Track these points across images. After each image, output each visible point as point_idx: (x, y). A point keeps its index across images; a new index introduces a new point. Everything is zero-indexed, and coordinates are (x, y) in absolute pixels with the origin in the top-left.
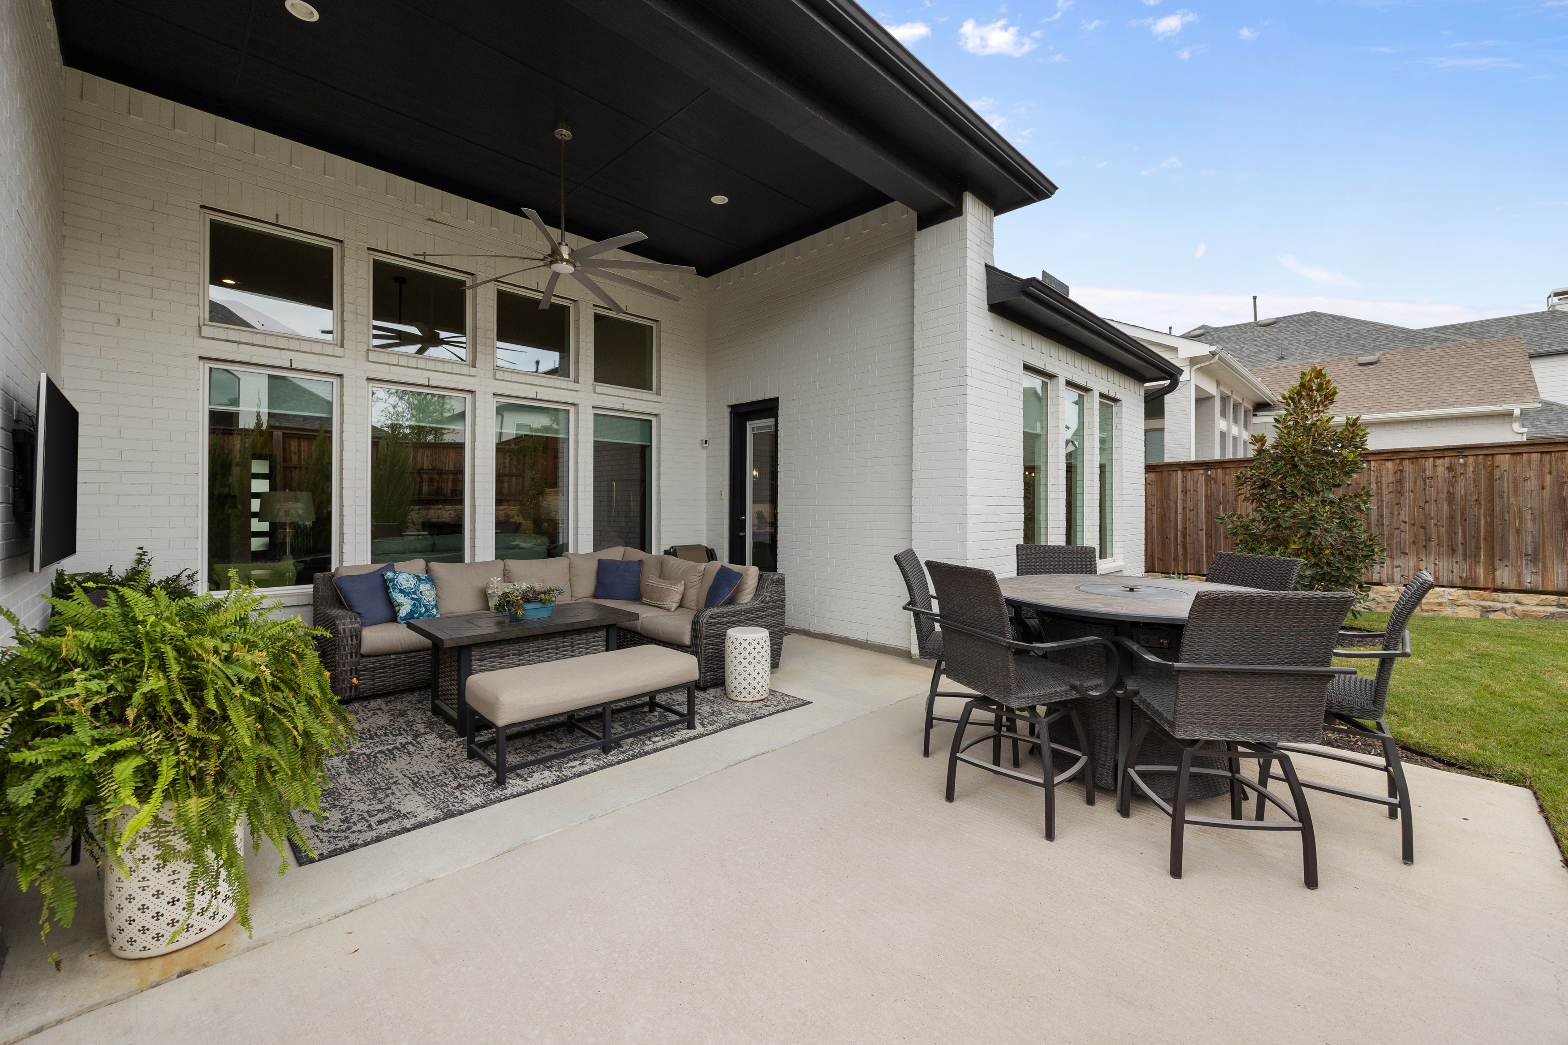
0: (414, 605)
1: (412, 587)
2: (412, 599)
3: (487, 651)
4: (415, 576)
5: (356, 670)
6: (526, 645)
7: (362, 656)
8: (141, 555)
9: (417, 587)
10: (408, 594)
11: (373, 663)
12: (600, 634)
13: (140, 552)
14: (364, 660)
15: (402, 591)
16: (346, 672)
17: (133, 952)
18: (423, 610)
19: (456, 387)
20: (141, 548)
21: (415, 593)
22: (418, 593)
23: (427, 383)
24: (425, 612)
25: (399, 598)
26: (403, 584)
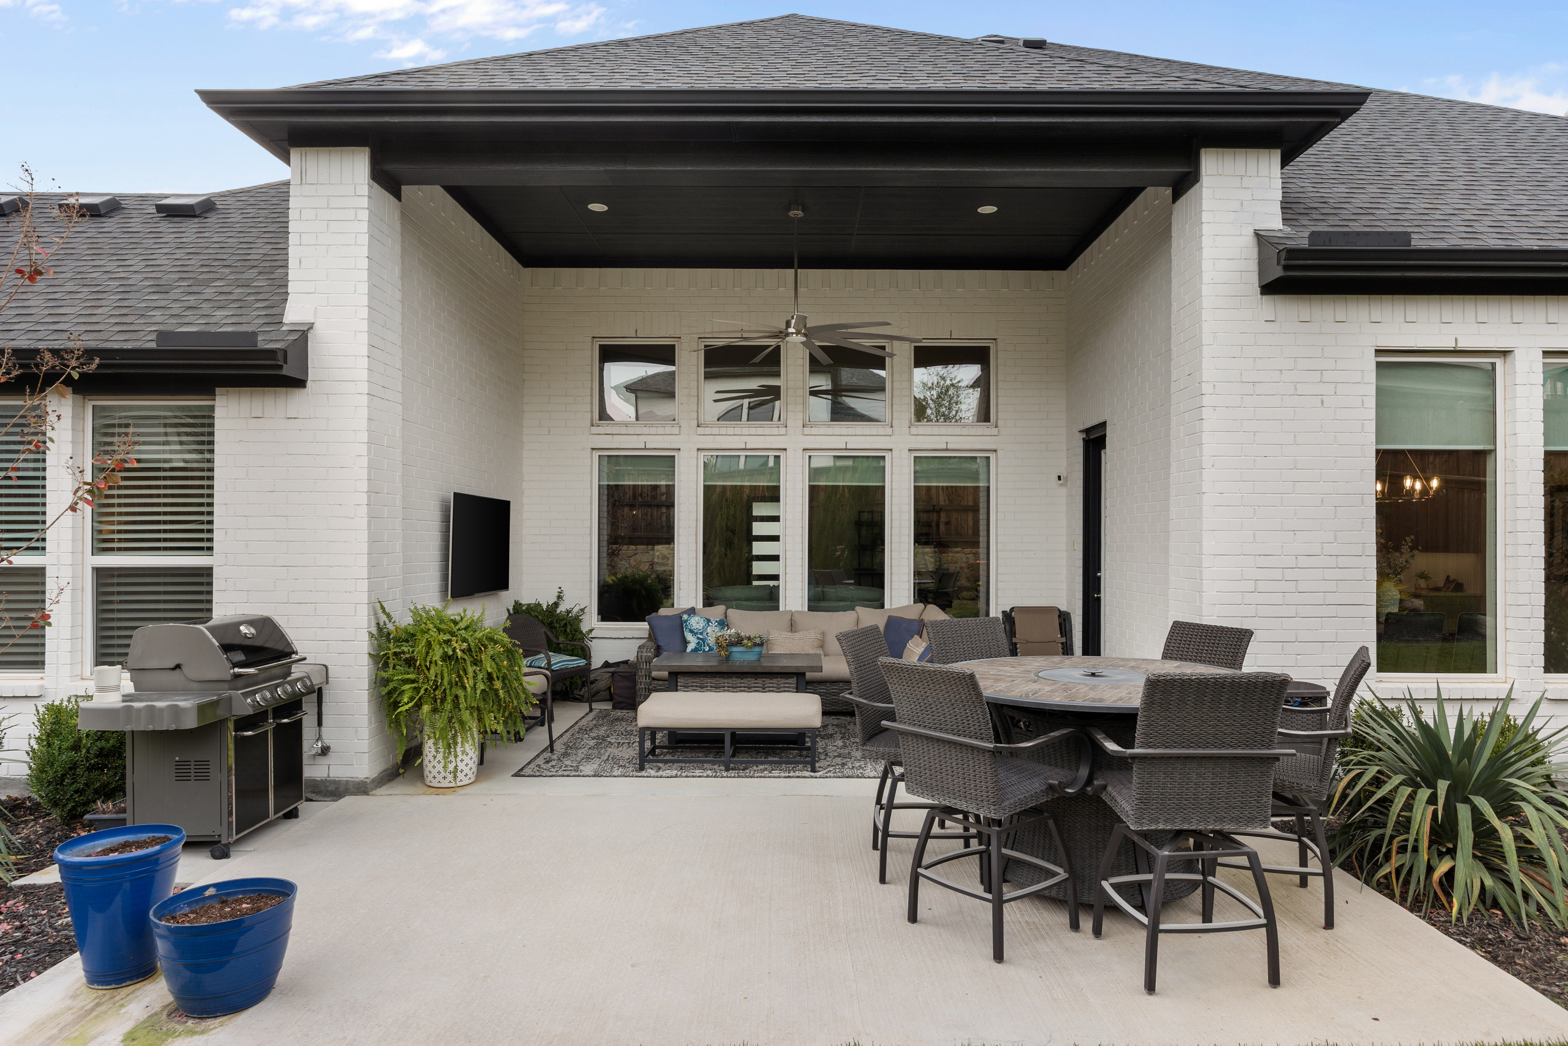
0: (698, 643)
1: (701, 628)
2: (698, 638)
3: (690, 680)
4: (706, 619)
5: (649, 688)
6: (722, 680)
7: (654, 679)
8: (560, 593)
9: (704, 628)
10: (696, 634)
11: (661, 686)
12: (790, 681)
13: (560, 590)
14: (655, 682)
15: (691, 631)
16: (642, 689)
17: (435, 784)
18: (707, 649)
19: (769, 447)
20: (560, 588)
21: (701, 634)
22: (705, 634)
23: (744, 447)
24: (709, 651)
25: (689, 636)
26: (694, 625)
